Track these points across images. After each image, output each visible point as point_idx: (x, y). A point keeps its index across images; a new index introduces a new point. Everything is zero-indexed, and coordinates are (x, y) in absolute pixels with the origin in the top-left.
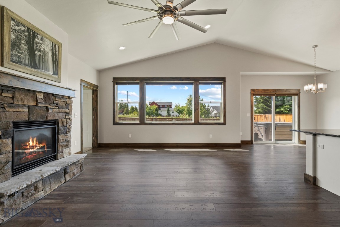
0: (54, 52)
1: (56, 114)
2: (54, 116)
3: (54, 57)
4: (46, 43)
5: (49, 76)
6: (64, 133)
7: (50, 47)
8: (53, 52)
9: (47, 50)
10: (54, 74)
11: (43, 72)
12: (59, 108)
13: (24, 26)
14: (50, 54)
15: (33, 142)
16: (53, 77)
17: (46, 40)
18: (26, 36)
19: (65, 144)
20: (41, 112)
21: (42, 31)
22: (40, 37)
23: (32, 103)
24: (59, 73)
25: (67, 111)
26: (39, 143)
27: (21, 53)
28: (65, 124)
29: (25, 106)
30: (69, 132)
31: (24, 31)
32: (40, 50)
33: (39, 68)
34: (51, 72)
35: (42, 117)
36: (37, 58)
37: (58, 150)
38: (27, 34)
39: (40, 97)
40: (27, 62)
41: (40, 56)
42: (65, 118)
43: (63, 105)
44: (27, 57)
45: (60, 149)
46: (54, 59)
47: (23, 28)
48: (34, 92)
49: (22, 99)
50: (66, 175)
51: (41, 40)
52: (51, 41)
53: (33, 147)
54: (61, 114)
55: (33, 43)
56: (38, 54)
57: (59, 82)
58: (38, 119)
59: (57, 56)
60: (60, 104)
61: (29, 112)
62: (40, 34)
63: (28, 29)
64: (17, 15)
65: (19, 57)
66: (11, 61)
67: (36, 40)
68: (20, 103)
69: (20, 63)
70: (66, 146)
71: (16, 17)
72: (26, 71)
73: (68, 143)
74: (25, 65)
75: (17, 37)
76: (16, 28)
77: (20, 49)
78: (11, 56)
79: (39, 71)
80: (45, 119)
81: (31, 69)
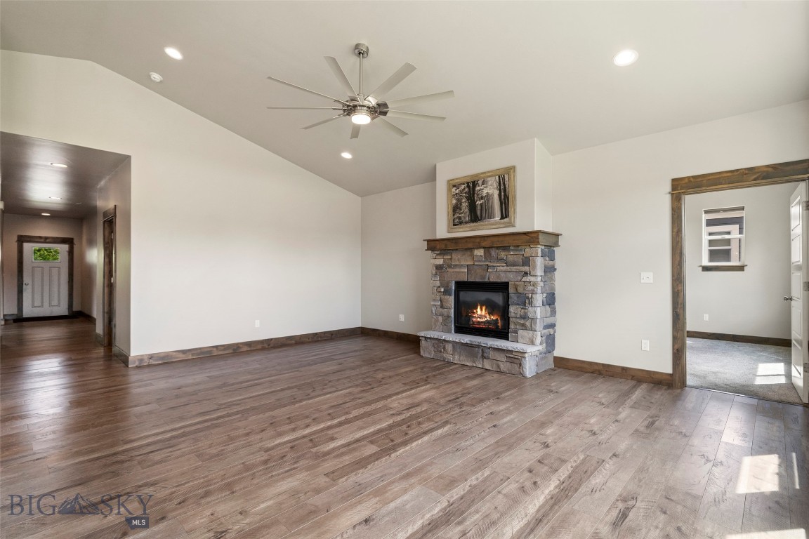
0: (502, 187)
1: (502, 274)
2: (498, 277)
3: (503, 194)
4: (490, 183)
5: (496, 223)
6: (518, 305)
7: (495, 185)
8: (500, 190)
9: (490, 192)
10: (502, 218)
11: (486, 222)
12: (507, 266)
13: (464, 184)
14: (496, 193)
15: (481, 310)
16: (500, 223)
17: (489, 179)
18: (465, 193)
19: (522, 321)
20: (480, 272)
21: (482, 173)
22: (480, 182)
23: (470, 262)
24: (511, 210)
25: (526, 269)
26: (490, 314)
27: (462, 213)
28: (521, 290)
29: (463, 265)
30: (530, 304)
31: (464, 189)
32: (482, 198)
33: (481, 220)
34: (497, 218)
35: (482, 277)
36: (479, 208)
37: (509, 326)
38: (467, 190)
39: (478, 254)
40: (467, 219)
41: (481, 205)
42: (521, 281)
43: (517, 259)
44: (468, 214)
45: (512, 326)
46: (503, 197)
47: (463, 187)
48: (471, 250)
49: (459, 260)
50: (484, 361)
51: (483, 184)
52: (495, 176)
53: (481, 317)
54: (512, 276)
55: (474, 194)
56: (480, 203)
57: (513, 226)
58: (477, 280)
59: (507, 191)
60: (510, 258)
61: (468, 272)
62: (480, 179)
63: (468, 183)
64: (457, 179)
65: (460, 218)
66: (454, 225)
67: (477, 188)
68: (457, 263)
69: (461, 223)
70: (524, 326)
71: (457, 181)
72: (465, 229)
73: (528, 324)
74: (466, 223)
75: (458, 200)
76: (457, 191)
77: (461, 210)
78: (454, 220)
79: (481, 223)
80: (487, 280)
81: (472, 224)
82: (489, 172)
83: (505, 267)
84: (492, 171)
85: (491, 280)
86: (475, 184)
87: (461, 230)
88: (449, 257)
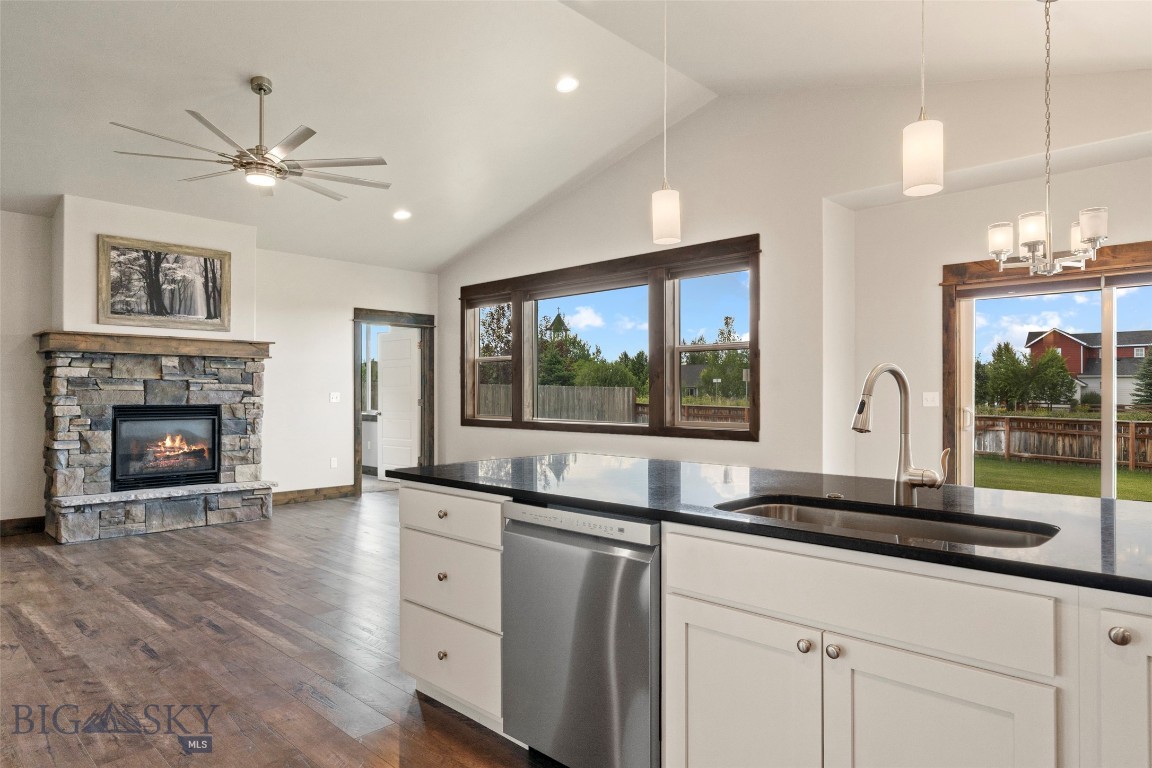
0: (210, 275)
1: (212, 394)
2: (206, 397)
3: (210, 284)
4: (188, 264)
5: (198, 323)
6: (236, 433)
7: (199, 268)
8: (206, 277)
9: (189, 276)
10: (209, 316)
11: (183, 317)
12: (220, 382)
13: (137, 251)
14: (199, 281)
15: (173, 441)
16: (206, 324)
17: (188, 257)
18: (140, 266)
19: (241, 454)
20: (172, 391)
21: (175, 246)
22: (171, 258)
23: (152, 376)
24: (224, 309)
25: (248, 387)
26: (188, 444)
27: (132, 297)
28: (240, 414)
29: (135, 380)
30: (253, 431)
31: (137, 259)
32: (174, 281)
33: (171, 313)
34: (202, 314)
35: (175, 398)
36: (167, 295)
37: (219, 464)
38: (143, 261)
39: (170, 364)
40: (144, 307)
41: (172, 292)
42: (240, 402)
43: (233, 375)
44: (145, 299)
45: (225, 463)
46: (210, 289)
47: (135, 254)
48: (156, 357)
49: (128, 371)
50: (209, 512)
51: (176, 260)
52: (198, 256)
53: (171, 450)
54: (226, 396)
55: (157, 273)
56: (169, 288)
57: (227, 330)
58: (166, 403)
59: (218, 281)
60: (224, 373)
61: (145, 390)
62: (172, 252)
63: (145, 252)
64: (122, 238)
65: (127, 303)
66: (112, 312)
67: (164, 265)
68: (125, 376)
69: (130, 312)
70: (244, 460)
71: (121, 241)
72: (140, 323)
73: (250, 455)
74: (140, 313)
75: (123, 273)
76: (122, 258)
77: (129, 290)
78: (113, 305)
79: (171, 318)
80: (184, 403)
81: (153, 317)
82: (188, 247)
83: (217, 385)
84: (193, 248)
85: (193, 402)
86: (159, 258)
87: (131, 323)
88: (107, 366)
